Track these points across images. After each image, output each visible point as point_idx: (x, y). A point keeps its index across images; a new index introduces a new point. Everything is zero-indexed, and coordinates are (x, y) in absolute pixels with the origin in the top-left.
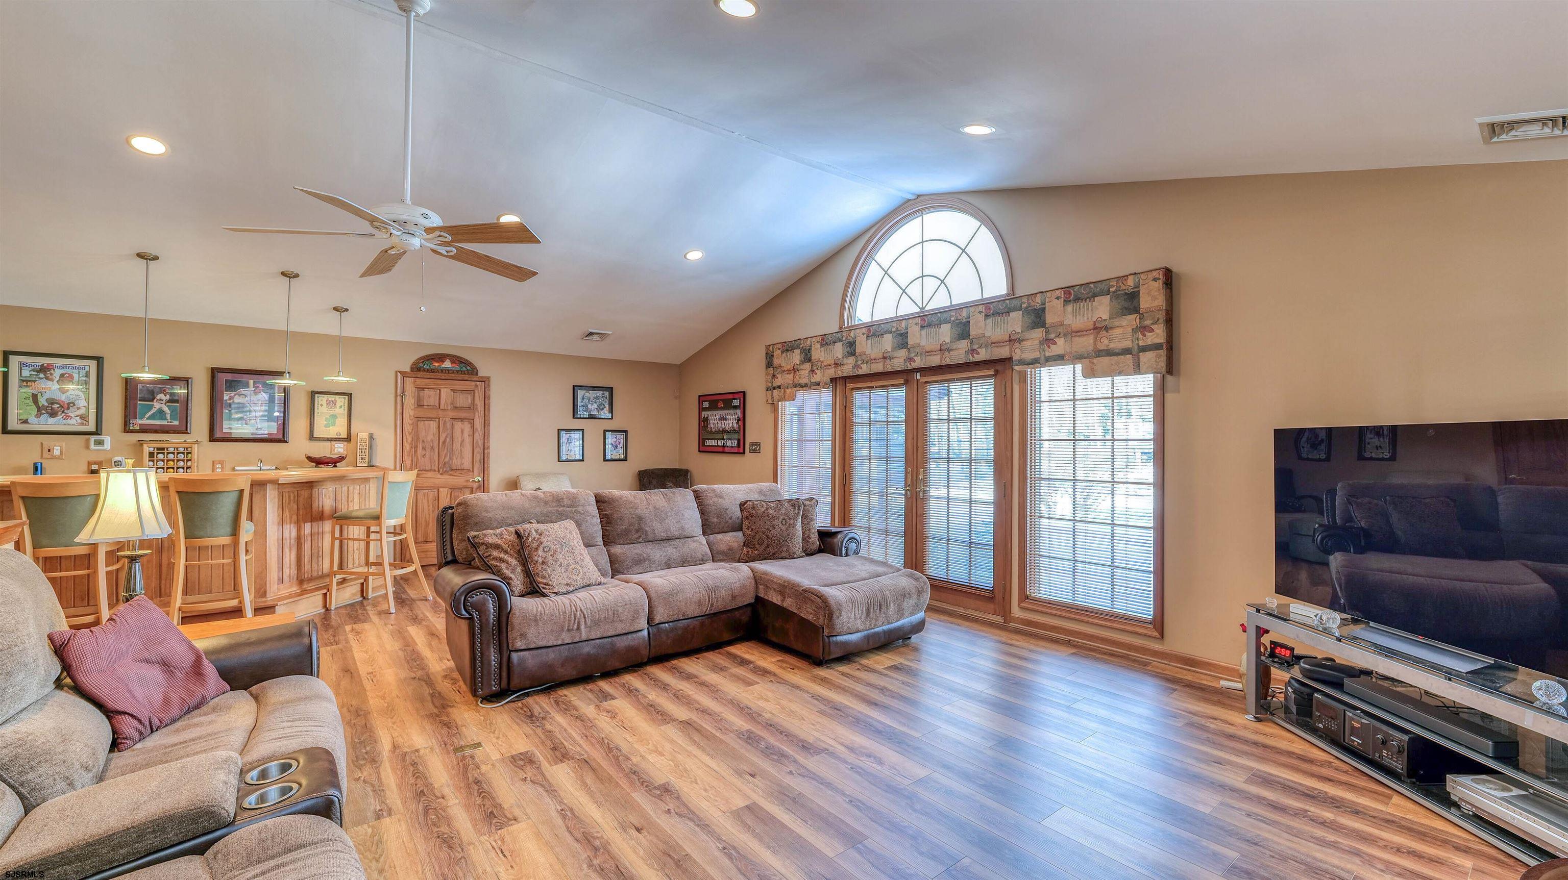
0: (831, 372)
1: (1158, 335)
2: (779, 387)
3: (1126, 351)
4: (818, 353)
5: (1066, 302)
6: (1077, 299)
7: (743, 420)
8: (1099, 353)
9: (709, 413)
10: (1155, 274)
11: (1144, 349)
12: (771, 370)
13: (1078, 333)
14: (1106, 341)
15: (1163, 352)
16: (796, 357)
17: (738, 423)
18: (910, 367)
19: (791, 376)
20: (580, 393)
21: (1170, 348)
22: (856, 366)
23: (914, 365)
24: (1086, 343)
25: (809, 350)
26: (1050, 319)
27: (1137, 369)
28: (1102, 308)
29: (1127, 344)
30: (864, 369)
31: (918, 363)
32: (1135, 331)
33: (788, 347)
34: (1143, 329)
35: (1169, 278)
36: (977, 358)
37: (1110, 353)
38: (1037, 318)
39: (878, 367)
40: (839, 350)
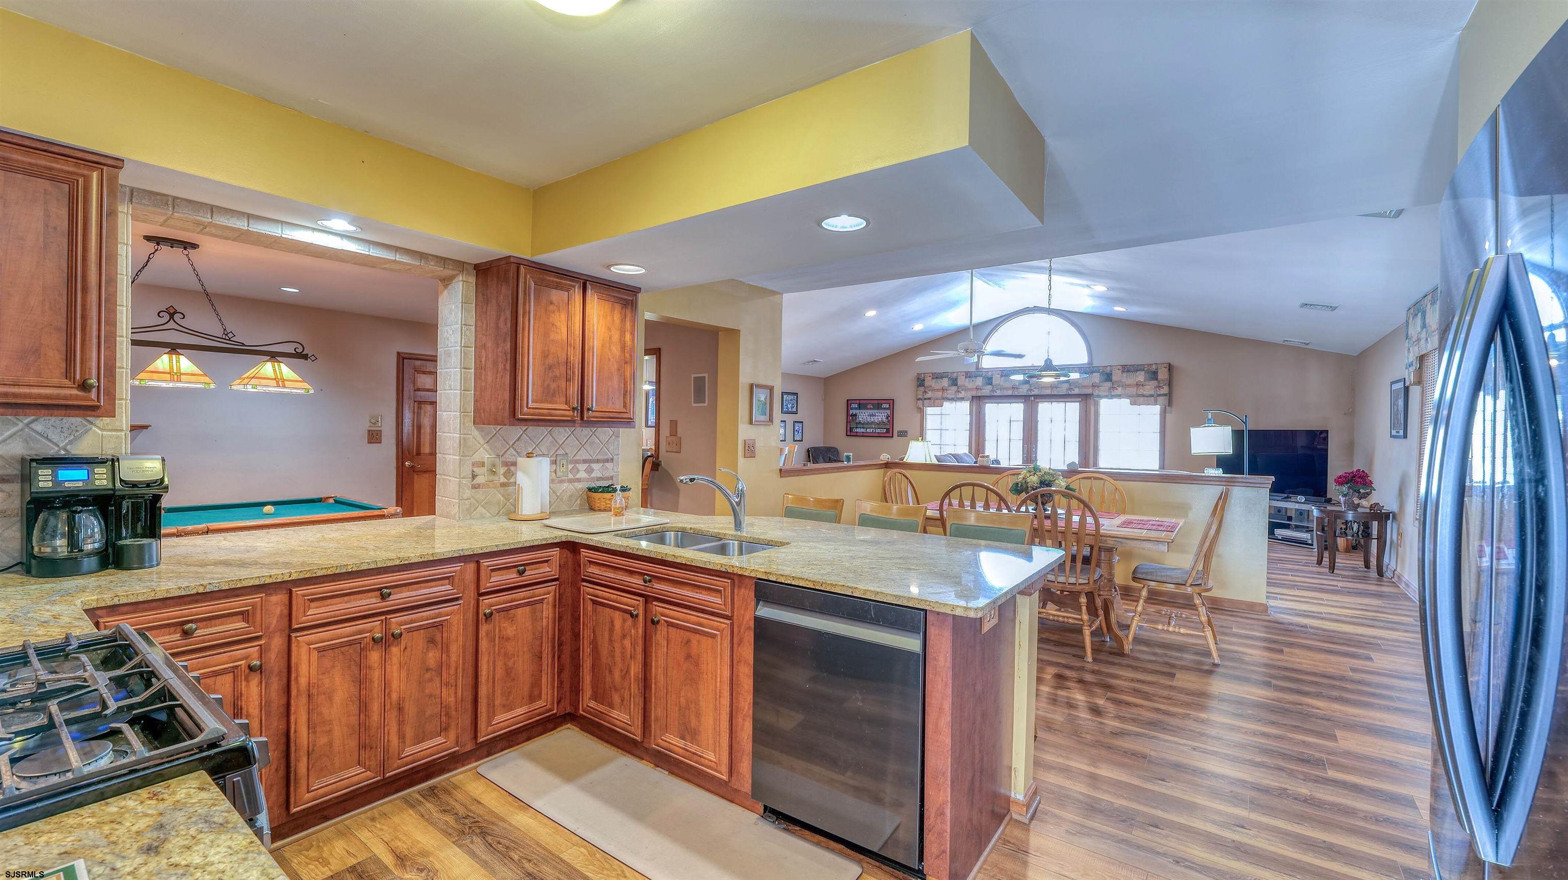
0: (974, 393)
1: (1165, 390)
2: (930, 399)
3: (1151, 396)
4: (961, 381)
5: (1123, 372)
6: (1128, 371)
7: (891, 419)
8: (1139, 396)
9: (858, 411)
10: (1165, 365)
11: (1160, 395)
12: (922, 389)
13: (1129, 386)
14: (1142, 390)
15: (1167, 397)
16: (945, 382)
17: (887, 418)
18: (1030, 394)
19: (940, 393)
20: (785, 396)
21: (1170, 395)
22: (993, 391)
23: (1033, 393)
24: (1133, 391)
25: (956, 379)
26: (1114, 378)
27: (1156, 404)
28: (1141, 377)
29: (1152, 392)
30: (998, 393)
31: (1036, 392)
32: (1156, 387)
33: (937, 376)
34: (1159, 387)
35: (1170, 368)
36: (1073, 392)
37: (1143, 396)
38: (1108, 377)
39: (1010, 393)
40: (979, 381)
